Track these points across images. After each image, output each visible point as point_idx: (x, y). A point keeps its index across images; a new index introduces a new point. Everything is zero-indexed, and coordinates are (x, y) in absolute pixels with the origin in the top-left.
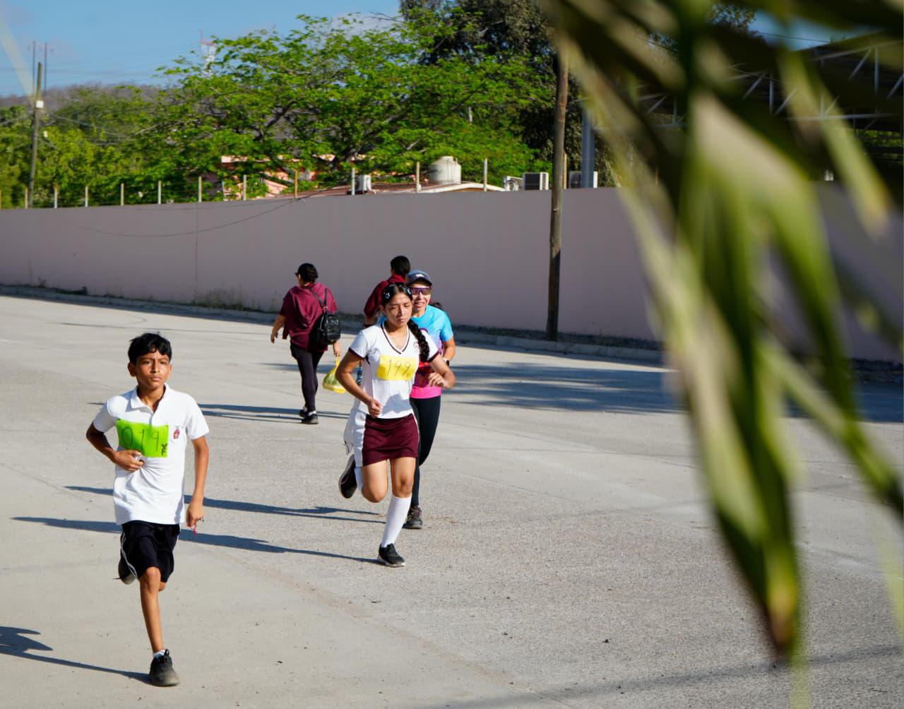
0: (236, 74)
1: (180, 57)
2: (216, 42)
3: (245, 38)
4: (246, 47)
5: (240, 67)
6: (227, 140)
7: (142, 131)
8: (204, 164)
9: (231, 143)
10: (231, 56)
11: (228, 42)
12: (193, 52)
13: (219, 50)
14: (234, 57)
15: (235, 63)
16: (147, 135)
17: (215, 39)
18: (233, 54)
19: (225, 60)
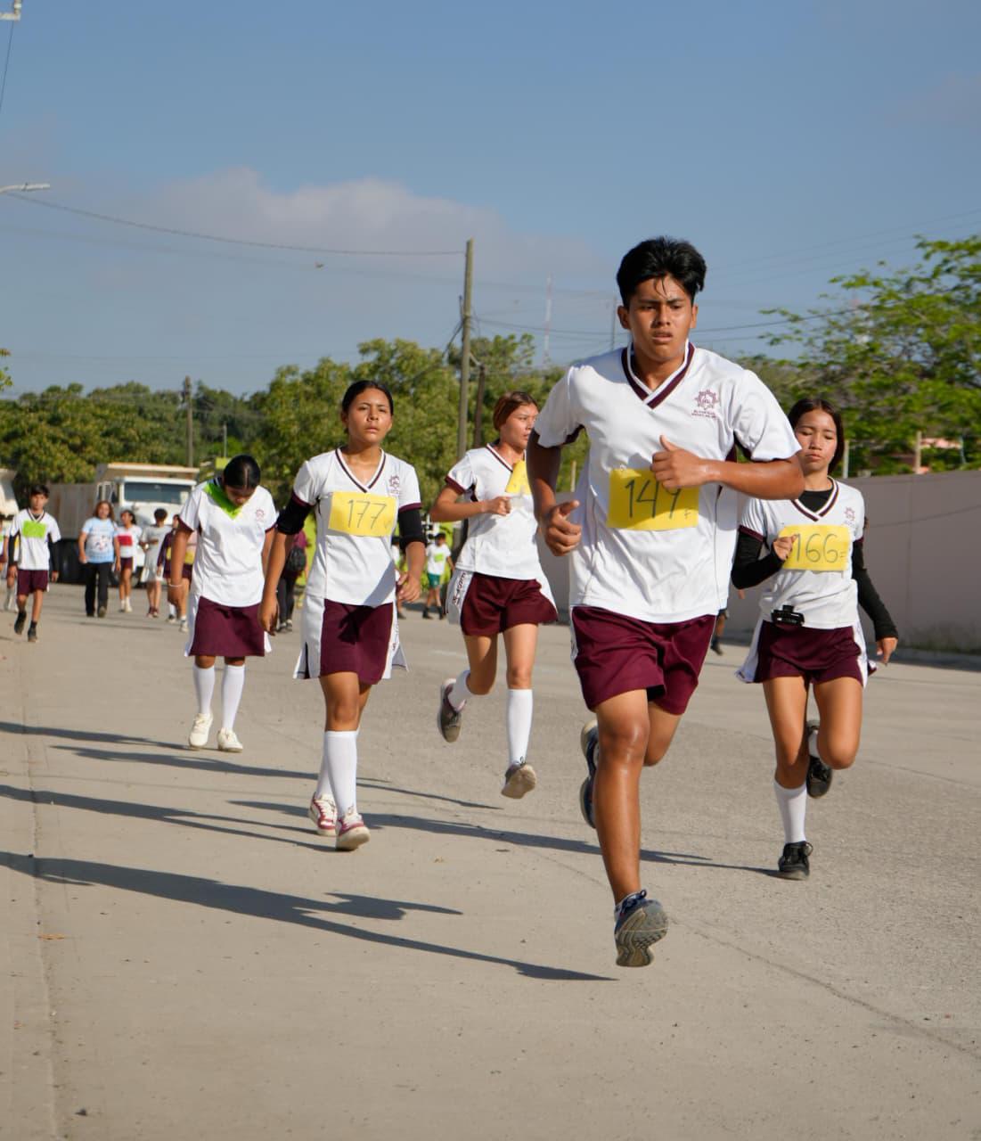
0: (949, 301)
1: (862, 270)
2: (922, 245)
3: (967, 242)
4: (971, 254)
5: (956, 288)
6: (940, 395)
7: (799, 382)
8: (899, 436)
9: (945, 402)
10: (945, 268)
11: (942, 245)
12: (882, 263)
13: (927, 257)
14: (949, 271)
15: (949, 281)
16: (809, 389)
17: (919, 241)
18: (949, 265)
19: (936, 274)
